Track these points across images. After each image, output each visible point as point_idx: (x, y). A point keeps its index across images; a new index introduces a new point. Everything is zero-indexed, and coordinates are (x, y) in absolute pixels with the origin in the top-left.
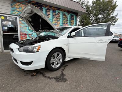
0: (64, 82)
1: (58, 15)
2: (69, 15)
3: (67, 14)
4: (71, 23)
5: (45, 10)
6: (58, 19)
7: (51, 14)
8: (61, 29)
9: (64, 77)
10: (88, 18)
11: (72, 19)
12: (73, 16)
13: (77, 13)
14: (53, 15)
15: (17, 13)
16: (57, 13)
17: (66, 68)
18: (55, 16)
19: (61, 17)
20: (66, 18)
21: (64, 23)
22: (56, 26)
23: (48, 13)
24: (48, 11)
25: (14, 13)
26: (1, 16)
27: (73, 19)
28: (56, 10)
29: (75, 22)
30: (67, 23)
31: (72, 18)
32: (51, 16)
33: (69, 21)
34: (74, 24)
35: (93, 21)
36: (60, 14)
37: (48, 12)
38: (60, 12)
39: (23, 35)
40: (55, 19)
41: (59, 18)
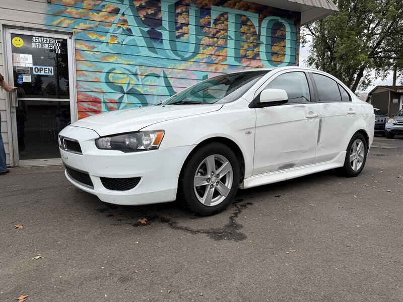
0: (237, 240)
1: (219, 27)
2: (265, 24)
3: (254, 19)
4: (273, 53)
5: (170, 7)
6: (221, 42)
7: (192, 20)
8: (230, 78)
9: (238, 231)
10: (352, 29)
11: (276, 38)
12: (281, 25)
13: (299, 13)
14: (200, 27)
15: (66, 23)
16: (214, 15)
17: (244, 211)
18: (206, 29)
19: (231, 33)
20: (254, 34)
21: (245, 56)
22: (213, 68)
23: (181, 20)
24: (179, 11)
25: (55, 23)
26: (13, 35)
27: (283, 38)
28: (213, 7)
29: (288, 51)
30: (256, 56)
31: (279, 33)
32: (192, 29)
33: (262, 48)
34: (287, 59)
35: (379, 44)
36: (227, 19)
37: (181, 14)
38: (226, 13)
39: (86, 105)
40: (206, 40)
41: (226, 38)
